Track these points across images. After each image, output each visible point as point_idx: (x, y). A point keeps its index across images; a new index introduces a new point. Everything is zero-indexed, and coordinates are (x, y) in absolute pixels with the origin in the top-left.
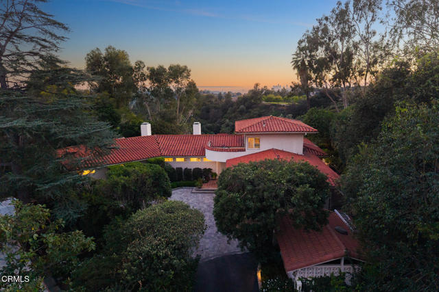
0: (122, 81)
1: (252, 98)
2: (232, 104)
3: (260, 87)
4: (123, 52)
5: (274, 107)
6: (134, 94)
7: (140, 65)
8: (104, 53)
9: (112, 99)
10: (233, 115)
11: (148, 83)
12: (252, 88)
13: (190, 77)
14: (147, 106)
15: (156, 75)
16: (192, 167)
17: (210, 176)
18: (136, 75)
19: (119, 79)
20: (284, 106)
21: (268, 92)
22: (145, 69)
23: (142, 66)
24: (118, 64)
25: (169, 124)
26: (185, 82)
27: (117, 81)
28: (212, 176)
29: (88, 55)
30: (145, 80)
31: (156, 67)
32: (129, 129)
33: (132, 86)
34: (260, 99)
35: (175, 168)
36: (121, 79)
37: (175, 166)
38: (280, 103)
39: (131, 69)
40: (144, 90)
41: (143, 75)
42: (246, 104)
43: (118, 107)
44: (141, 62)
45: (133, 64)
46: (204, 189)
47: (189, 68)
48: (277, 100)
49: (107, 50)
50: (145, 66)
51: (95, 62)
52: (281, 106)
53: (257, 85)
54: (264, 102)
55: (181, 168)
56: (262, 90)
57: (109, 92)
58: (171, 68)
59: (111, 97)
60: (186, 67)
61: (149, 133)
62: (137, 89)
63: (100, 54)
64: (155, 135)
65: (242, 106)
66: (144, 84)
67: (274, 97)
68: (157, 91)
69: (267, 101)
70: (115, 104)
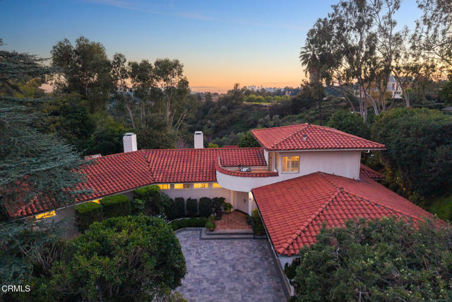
0: (98, 79)
1: (233, 98)
2: (213, 105)
3: (240, 87)
4: (98, 44)
5: (256, 107)
6: (112, 95)
7: (119, 59)
8: (74, 46)
9: (83, 102)
10: (215, 115)
11: (129, 82)
12: (232, 88)
13: (183, 73)
14: (129, 109)
15: (140, 71)
16: (197, 196)
17: (222, 208)
18: (114, 72)
19: (93, 77)
20: (266, 106)
21: (248, 93)
22: (126, 64)
23: (122, 60)
24: (92, 59)
25: (158, 133)
26: (176, 80)
27: (92, 79)
28: (225, 209)
29: (54, 47)
30: (127, 77)
31: (139, 62)
32: (106, 140)
33: (109, 85)
34: (241, 100)
35: (173, 198)
36: (96, 77)
37: (173, 196)
38: (262, 104)
39: (108, 64)
40: (125, 90)
41: (123, 70)
42: (228, 104)
43: (92, 112)
44: (120, 55)
45: (110, 58)
46: (218, 231)
47: (180, 63)
48: (259, 100)
49: (78, 41)
50: (125, 61)
51: (63, 56)
52: (262, 106)
53: (237, 85)
54: (245, 103)
55: (182, 199)
56: (243, 90)
57: (81, 93)
58: (157, 63)
59: (83, 98)
60: (177, 61)
61: (135, 149)
62: (117, 89)
63: (69, 47)
64: (143, 150)
65: (223, 107)
66: (124, 82)
67: (256, 98)
68: (142, 91)
69: (248, 101)
70: (88, 109)
